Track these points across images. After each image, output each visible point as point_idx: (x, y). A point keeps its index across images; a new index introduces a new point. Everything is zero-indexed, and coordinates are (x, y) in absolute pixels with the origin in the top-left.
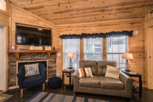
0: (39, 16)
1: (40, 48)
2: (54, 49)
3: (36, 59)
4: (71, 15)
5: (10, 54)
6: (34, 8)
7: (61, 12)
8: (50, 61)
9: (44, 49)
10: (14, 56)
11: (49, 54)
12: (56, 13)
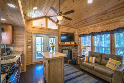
0: (69, 27)
1: (69, 43)
2: (76, 43)
3: (68, 48)
4: (83, 23)
5: (59, 45)
6: (66, 25)
7: (77, 23)
8: (74, 50)
9: (71, 43)
10: (60, 46)
11: (73, 46)
12: (75, 24)
